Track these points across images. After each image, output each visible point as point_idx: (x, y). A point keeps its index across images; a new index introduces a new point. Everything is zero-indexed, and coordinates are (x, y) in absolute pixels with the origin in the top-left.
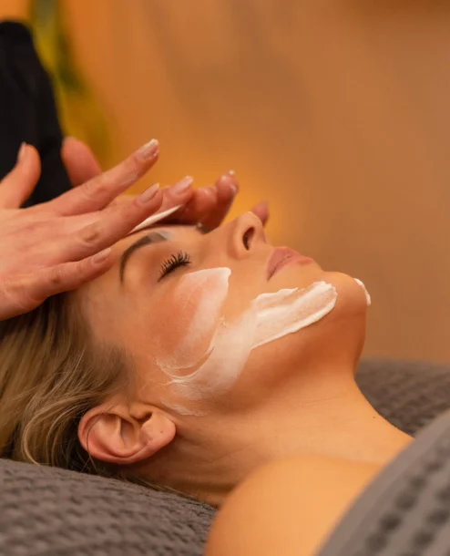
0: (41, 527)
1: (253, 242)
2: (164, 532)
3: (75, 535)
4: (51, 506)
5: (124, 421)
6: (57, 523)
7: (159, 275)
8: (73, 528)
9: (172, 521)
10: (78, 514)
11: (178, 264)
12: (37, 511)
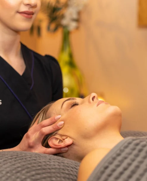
0: (40, 164)
1: (95, 100)
2: (71, 167)
3: (48, 166)
4: (44, 160)
5: (60, 140)
6: (44, 163)
7: (70, 107)
8: (48, 165)
9: (75, 165)
10: (50, 162)
11: (75, 105)
12: (40, 161)
